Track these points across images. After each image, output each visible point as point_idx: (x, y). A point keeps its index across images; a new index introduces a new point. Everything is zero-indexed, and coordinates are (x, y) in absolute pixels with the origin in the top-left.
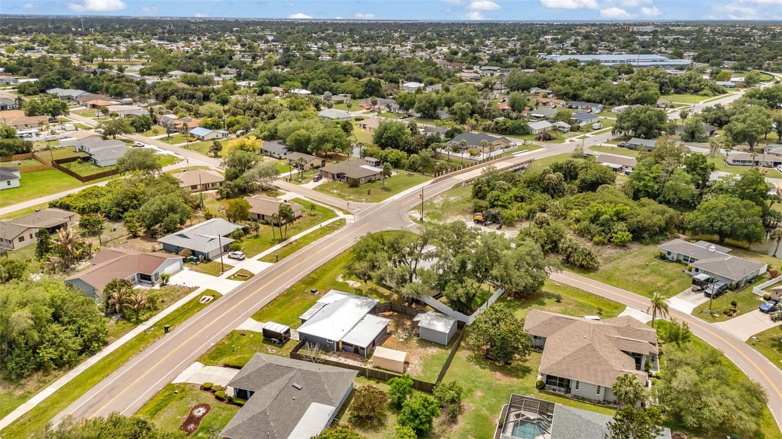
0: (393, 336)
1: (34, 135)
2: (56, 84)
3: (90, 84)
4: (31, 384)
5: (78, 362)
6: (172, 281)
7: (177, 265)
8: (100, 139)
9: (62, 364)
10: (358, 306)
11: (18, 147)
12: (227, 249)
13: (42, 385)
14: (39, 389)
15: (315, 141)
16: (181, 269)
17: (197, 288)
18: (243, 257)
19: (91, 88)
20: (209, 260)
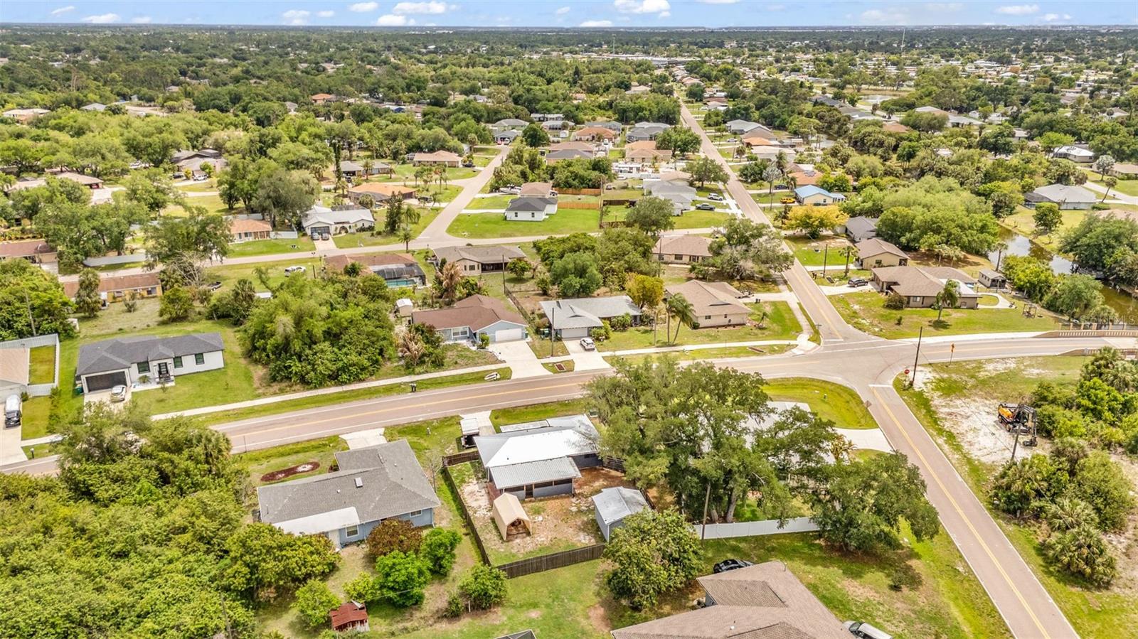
0: (574, 500)
1: (634, 170)
2: (742, 115)
3: (779, 117)
4: (276, 387)
5: (321, 385)
6: (491, 348)
7: (518, 332)
8: (685, 183)
9: (304, 382)
10: (568, 442)
11: (590, 180)
12: (591, 332)
13: (282, 391)
14: (275, 394)
15: (918, 228)
16: (522, 339)
17: (504, 362)
18: (589, 347)
19: (777, 123)
20: (559, 339)
